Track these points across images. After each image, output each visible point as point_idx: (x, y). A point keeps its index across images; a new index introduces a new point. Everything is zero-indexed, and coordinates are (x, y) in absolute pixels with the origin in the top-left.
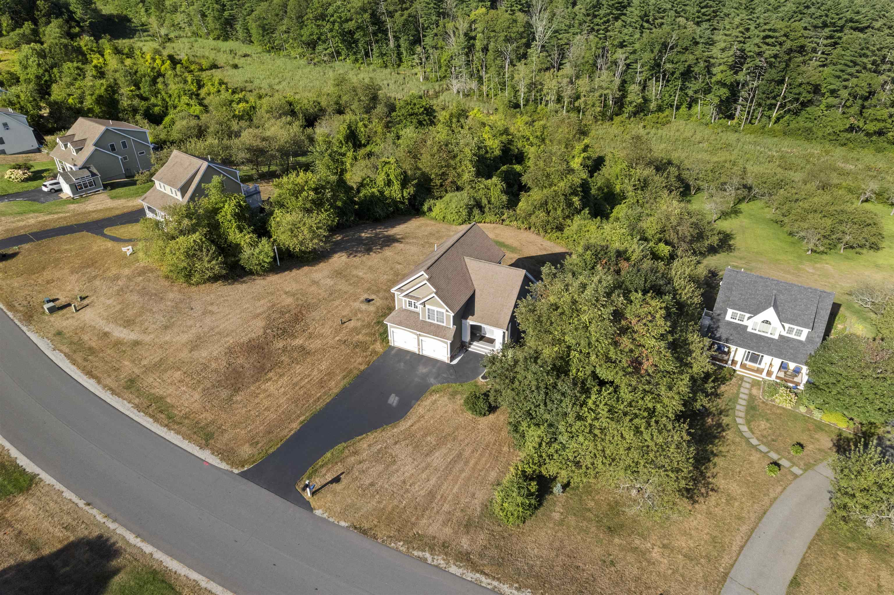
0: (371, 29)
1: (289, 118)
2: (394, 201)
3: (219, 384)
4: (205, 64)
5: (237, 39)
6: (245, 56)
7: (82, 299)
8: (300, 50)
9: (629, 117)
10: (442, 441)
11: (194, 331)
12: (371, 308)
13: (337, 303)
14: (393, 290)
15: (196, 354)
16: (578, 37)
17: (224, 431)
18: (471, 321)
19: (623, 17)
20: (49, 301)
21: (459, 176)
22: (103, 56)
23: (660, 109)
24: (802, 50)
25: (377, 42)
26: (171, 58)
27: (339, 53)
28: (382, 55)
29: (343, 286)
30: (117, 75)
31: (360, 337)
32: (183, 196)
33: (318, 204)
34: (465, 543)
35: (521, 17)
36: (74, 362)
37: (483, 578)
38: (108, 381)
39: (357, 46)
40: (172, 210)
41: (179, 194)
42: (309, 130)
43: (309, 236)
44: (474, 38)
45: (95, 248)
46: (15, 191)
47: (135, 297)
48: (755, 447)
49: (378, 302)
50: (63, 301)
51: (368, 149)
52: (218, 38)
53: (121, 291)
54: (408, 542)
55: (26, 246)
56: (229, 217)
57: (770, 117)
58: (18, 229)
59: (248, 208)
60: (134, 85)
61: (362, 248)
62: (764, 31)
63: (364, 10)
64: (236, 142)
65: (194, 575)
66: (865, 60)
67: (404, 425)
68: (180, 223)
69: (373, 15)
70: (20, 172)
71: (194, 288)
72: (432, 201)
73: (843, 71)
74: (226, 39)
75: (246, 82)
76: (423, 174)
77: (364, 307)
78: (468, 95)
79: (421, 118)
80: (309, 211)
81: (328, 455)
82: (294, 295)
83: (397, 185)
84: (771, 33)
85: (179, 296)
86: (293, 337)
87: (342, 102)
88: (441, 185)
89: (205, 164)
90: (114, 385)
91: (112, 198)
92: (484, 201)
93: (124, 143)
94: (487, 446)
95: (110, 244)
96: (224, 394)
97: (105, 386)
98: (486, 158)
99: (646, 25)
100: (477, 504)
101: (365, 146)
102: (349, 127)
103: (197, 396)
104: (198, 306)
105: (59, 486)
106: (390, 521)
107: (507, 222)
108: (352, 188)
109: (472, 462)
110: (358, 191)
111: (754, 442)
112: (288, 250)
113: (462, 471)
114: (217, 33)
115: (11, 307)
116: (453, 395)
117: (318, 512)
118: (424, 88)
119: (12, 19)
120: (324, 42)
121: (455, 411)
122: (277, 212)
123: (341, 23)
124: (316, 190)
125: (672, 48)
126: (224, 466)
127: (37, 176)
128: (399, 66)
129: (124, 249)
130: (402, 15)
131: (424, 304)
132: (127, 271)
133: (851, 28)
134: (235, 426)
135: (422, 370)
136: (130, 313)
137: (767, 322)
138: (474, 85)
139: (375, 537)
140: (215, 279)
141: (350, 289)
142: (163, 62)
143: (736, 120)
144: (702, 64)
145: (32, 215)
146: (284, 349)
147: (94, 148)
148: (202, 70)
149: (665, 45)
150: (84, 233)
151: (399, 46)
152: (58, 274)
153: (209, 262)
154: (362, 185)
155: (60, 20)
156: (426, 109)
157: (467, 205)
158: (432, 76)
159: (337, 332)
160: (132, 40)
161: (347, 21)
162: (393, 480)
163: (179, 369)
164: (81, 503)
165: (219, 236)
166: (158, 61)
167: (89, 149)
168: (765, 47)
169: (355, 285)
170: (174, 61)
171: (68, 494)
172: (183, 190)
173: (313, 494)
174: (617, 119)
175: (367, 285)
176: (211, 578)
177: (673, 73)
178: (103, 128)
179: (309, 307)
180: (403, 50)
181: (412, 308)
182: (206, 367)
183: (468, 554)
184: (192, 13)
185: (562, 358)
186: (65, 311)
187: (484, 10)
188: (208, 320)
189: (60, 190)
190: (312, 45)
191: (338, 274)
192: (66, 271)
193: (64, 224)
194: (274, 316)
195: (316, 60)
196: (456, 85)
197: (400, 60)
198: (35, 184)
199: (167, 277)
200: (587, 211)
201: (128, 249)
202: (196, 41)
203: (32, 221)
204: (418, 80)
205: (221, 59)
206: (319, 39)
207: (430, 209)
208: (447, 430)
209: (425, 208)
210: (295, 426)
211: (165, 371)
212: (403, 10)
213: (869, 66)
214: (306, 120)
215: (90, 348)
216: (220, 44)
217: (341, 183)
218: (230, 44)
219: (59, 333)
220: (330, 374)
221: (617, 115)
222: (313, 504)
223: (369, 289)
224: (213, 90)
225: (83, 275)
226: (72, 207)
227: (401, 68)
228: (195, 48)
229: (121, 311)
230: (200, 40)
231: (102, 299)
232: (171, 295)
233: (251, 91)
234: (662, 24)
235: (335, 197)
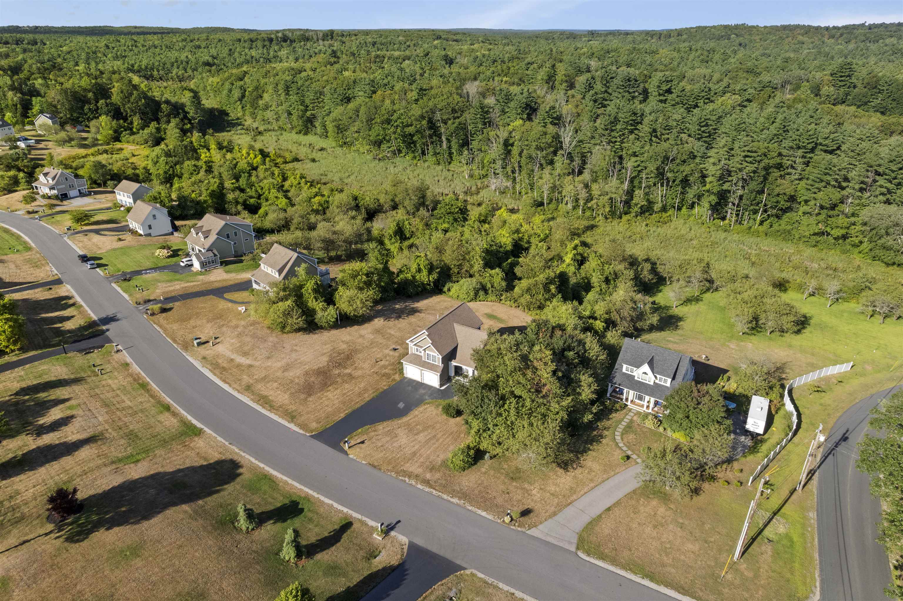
0: (428, 132)
1: (354, 213)
2: (423, 284)
3: (299, 391)
4: (289, 157)
5: (316, 134)
6: (322, 149)
7: (216, 338)
8: (368, 147)
9: (637, 216)
10: (425, 429)
11: (285, 360)
12: (396, 354)
13: (374, 350)
14: (407, 341)
15: (286, 374)
16: (598, 147)
17: (301, 416)
18: (454, 363)
19: (636, 132)
20: (196, 339)
21: (472, 266)
22: (209, 150)
23: (664, 209)
24: (779, 167)
25: (432, 143)
26: (262, 152)
27: (400, 151)
28: (435, 154)
29: (380, 339)
30: (222, 170)
31: (387, 371)
32: (280, 275)
33: (368, 284)
34: (428, 476)
35: (551, 129)
36: (215, 374)
37: (434, 491)
38: (235, 386)
39: (415, 146)
40: (273, 284)
41: (277, 274)
42: (369, 224)
43: (360, 305)
44: (512, 145)
45: (221, 307)
46: (163, 265)
47: (248, 339)
48: (620, 448)
49: (401, 350)
50: (203, 339)
51: (411, 241)
52: (300, 132)
53: (239, 335)
54: (397, 473)
55: (177, 304)
56: (310, 291)
57: (755, 220)
58: (171, 291)
59: (322, 285)
60: (234, 178)
61: (394, 315)
62: (744, 151)
63: (422, 117)
64: (314, 234)
65: (285, 478)
66: (829, 178)
67: (405, 419)
68: (278, 294)
69: (430, 121)
70: (165, 251)
71: (285, 335)
72: (451, 284)
73: (812, 185)
74: (306, 134)
75: (322, 175)
76: (445, 264)
77: (392, 353)
78: (503, 193)
79: (456, 216)
80: (361, 289)
81: (360, 430)
82: (347, 343)
83: (425, 273)
84: (749, 154)
85: (276, 340)
86: (345, 368)
87: (397, 200)
88: (458, 273)
89: (296, 255)
90: (239, 388)
91: (227, 272)
92: (489, 285)
93: (236, 233)
94: (452, 433)
95: (230, 305)
96: (303, 396)
97: (234, 388)
98: (500, 252)
99: (653, 139)
100: (439, 461)
101: (409, 238)
102: (398, 225)
103: (286, 396)
104: (288, 346)
105: (214, 435)
106: (389, 463)
107: (503, 302)
108: (394, 273)
109: (441, 440)
110: (398, 276)
111: (621, 445)
112: (346, 314)
113: (434, 444)
114: (298, 128)
115: (175, 341)
116: (438, 406)
117: (351, 456)
118: (468, 184)
119: (142, 119)
120: (388, 141)
121: (437, 414)
122: (340, 288)
123: (404, 127)
124: (367, 275)
125: (673, 160)
126: (301, 431)
127: (175, 254)
128: (450, 163)
129: (240, 309)
130: (454, 123)
131: (425, 350)
132: (243, 323)
133: (822, 150)
134: (308, 413)
135: (422, 391)
136: (246, 348)
137: (645, 373)
138: (509, 184)
139: (380, 469)
140: (299, 330)
141: (384, 342)
142: (256, 157)
143: (727, 222)
144: (697, 175)
145: (176, 282)
146: (339, 375)
147: (216, 236)
148: (286, 162)
149: (666, 158)
150: (211, 296)
151: (450, 148)
152: (199, 323)
153: (297, 319)
154: (401, 271)
155: (177, 119)
156: (460, 209)
157: (474, 288)
158: (476, 173)
159: (373, 366)
160: (229, 134)
161: (408, 126)
162: (395, 445)
163: (276, 382)
164: (227, 443)
165: (302, 303)
166: (252, 156)
167: (213, 237)
168: (745, 164)
169: (388, 339)
170: (264, 154)
171: (219, 438)
172: (280, 271)
173: (349, 447)
174: (625, 218)
175: (396, 340)
176: (293, 480)
177: (674, 181)
178: (223, 223)
179: (356, 351)
180: (453, 151)
181: (418, 353)
182: (292, 381)
183: (429, 480)
184: (280, 112)
185: (493, 381)
186: (206, 345)
187: (521, 122)
188: (294, 355)
189: (192, 265)
190: (378, 144)
191: (378, 331)
192: (204, 321)
193: (198, 289)
194: (335, 355)
195: (381, 156)
196: (494, 183)
197: (451, 158)
198: (174, 259)
199: (269, 328)
200: (560, 296)
201: (242, 309)
202: (282, 134)
203: (178, 287)
204: (464, 177)
205: (302, 152)
206: (384, 138)
207: (449, 290)
208: (430, 423)
209: (445, 289)
210: (342, 415)
211: (268, 382)
212: (455, 118)
213: (833, 183)
214: (368, 213)
215: (223, 368)
216: (302, 138)
217: (386, 269)
218: (310, 138)
219: (204, 358)
220: (366, 390)
221: (626, 214)
222: (348, 452)
223: (397, 342)
224: (295, 182)
225: (215, 323)
226: (201, 277)
227: (451, 165)
228: (280, 142)
229: (240, 346)
230: (284, 133)
231: (228, 339)
232: (271, 339)
233: (325, 184)
234: (668, 139)
235: (380, 280)
